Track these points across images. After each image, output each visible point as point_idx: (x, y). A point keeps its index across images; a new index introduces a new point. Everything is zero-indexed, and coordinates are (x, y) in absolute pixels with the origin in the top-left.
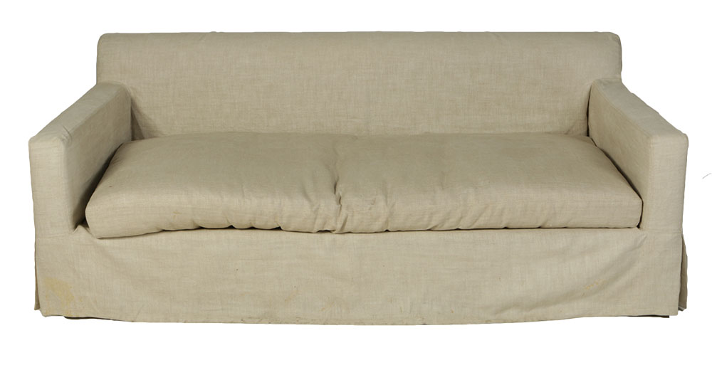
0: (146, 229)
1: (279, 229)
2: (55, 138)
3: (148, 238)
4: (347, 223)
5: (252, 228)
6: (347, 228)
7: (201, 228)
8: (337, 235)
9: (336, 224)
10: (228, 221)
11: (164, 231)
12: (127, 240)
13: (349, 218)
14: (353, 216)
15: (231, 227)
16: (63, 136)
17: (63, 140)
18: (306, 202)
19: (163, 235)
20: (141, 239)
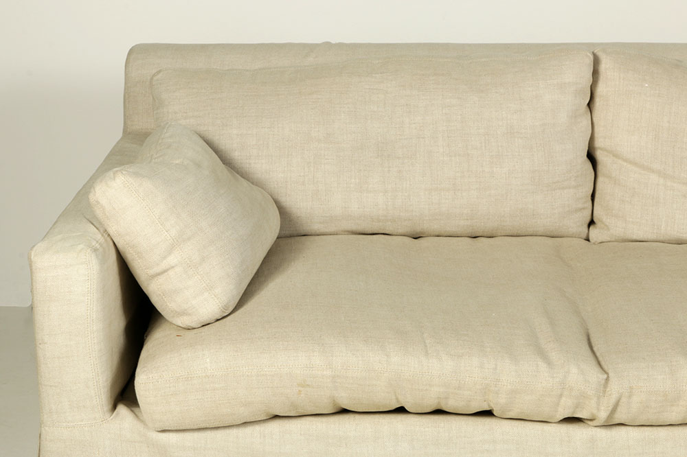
0: (245, 413)
1: (488, 413)
2: (81, 246)
3: (248, 430)
4: (619, 409)
5: (439, 412)
6: (620, 417)
7: (344, 411)
8: (598, 430)
9: (598, 409)
10: (397, 399)
11: (276, 417)
12: (209, 434)
13: (624, 400)
14: (630, 397)
15: (401, 410)
16: (94, 243)
17: (95, 250)
18: (543, 366)
19: (275, 426)
20: (234, 431)
